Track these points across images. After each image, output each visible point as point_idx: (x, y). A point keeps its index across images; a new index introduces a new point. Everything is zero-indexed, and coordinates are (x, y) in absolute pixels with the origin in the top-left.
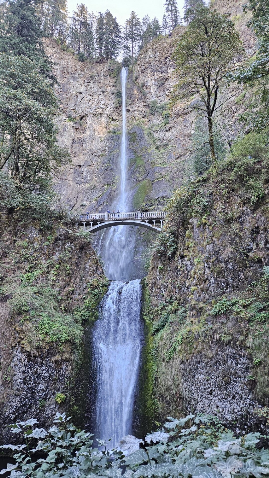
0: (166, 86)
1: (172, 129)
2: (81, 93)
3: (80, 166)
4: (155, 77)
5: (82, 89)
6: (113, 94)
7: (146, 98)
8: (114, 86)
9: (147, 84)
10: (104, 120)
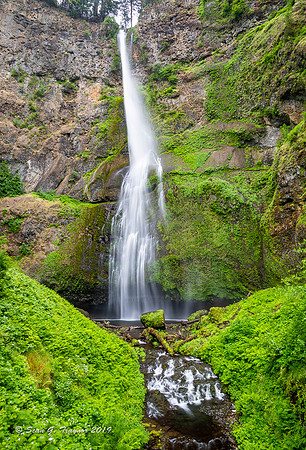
1: (180, 96)
2: (72, 53)
3: (69, 134)
4: (159, 39)
5: (74, 48)
6: (109, 56)
7: (147, 62)
8: (110, 48)
9: (149, 47)
10: (98, 85)
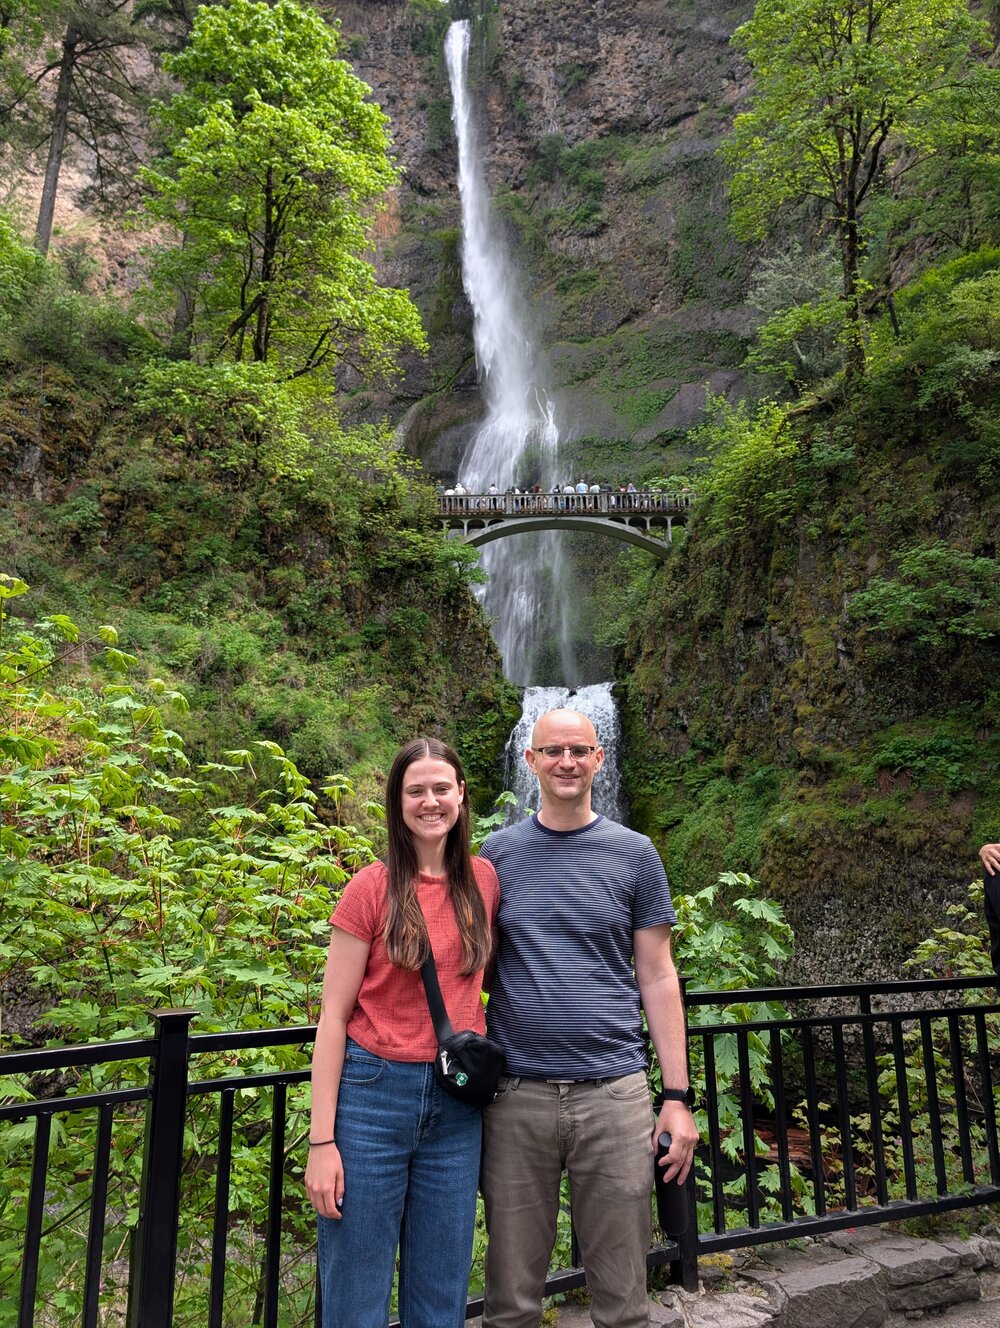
0: (593, 92)
1: (610, 230)
4: (558, 59)
6: (423, 107)
7: (525, 126)
8: (425, 82)
9: (531, 80)
10: (392, 193)
